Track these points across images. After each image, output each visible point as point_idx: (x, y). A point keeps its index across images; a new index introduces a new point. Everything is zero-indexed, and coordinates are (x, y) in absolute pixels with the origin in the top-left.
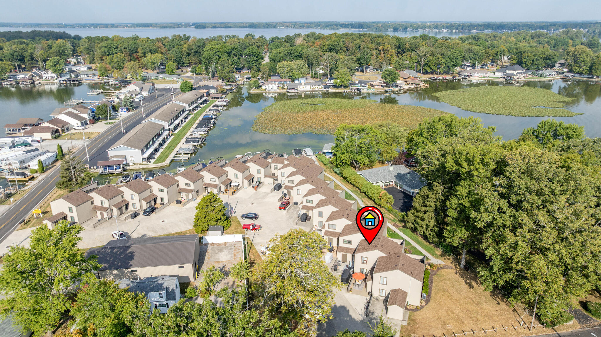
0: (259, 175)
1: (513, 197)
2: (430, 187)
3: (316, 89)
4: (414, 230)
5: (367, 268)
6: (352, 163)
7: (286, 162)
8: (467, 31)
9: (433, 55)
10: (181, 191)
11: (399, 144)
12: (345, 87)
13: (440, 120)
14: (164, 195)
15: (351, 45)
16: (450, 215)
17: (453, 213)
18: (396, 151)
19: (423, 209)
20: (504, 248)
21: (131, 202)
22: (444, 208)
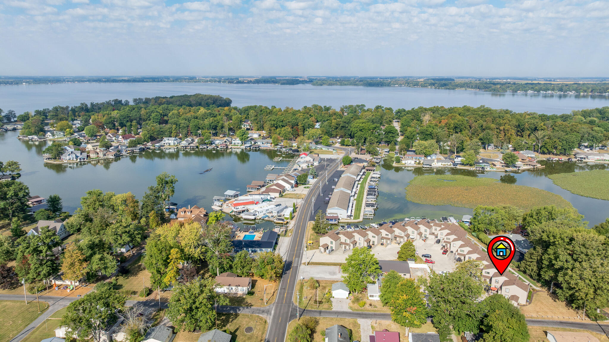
0: (425, 233)
1: (574, 255)
2: (535, 249)
3: (447, 166)
4: (525, 272)
5: (498, 286)
6: (485, 231)
7: (443, 226)
8: (597, 94)
9: (550, 138)
10: (383, 238)
11: (517, 220)
12: (471, 165)
13: (545, 209)
14: (376, 240)
15: (475, 125)
16: (544, 263)
17: (546, 263)
18: (514, 225)
19: (530, 260)
20: (567, 278)
21: (358, 242)
22: (541, 259)
